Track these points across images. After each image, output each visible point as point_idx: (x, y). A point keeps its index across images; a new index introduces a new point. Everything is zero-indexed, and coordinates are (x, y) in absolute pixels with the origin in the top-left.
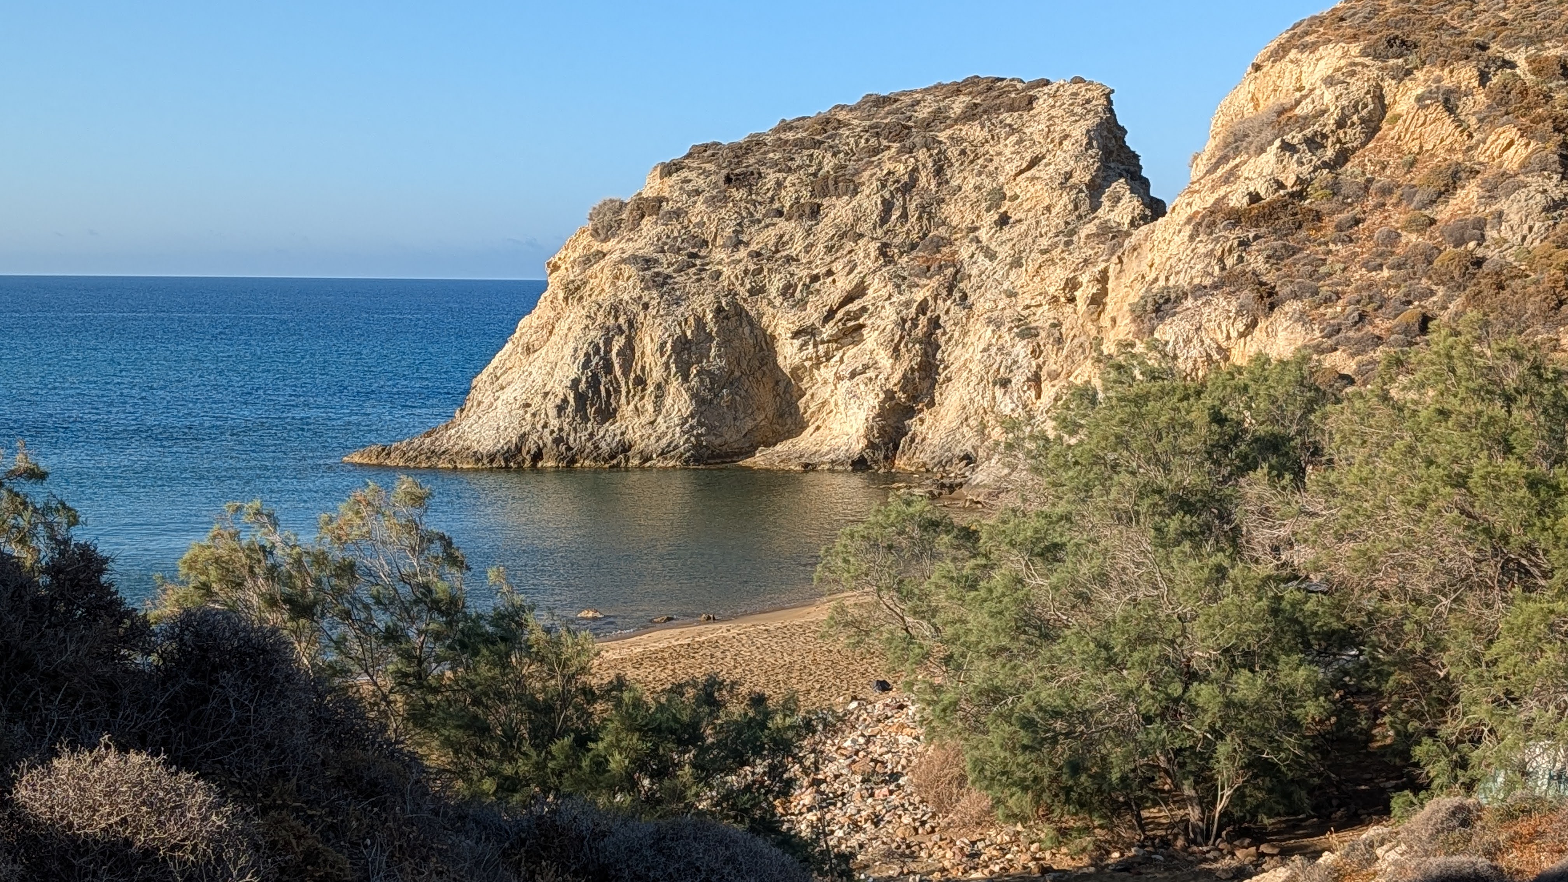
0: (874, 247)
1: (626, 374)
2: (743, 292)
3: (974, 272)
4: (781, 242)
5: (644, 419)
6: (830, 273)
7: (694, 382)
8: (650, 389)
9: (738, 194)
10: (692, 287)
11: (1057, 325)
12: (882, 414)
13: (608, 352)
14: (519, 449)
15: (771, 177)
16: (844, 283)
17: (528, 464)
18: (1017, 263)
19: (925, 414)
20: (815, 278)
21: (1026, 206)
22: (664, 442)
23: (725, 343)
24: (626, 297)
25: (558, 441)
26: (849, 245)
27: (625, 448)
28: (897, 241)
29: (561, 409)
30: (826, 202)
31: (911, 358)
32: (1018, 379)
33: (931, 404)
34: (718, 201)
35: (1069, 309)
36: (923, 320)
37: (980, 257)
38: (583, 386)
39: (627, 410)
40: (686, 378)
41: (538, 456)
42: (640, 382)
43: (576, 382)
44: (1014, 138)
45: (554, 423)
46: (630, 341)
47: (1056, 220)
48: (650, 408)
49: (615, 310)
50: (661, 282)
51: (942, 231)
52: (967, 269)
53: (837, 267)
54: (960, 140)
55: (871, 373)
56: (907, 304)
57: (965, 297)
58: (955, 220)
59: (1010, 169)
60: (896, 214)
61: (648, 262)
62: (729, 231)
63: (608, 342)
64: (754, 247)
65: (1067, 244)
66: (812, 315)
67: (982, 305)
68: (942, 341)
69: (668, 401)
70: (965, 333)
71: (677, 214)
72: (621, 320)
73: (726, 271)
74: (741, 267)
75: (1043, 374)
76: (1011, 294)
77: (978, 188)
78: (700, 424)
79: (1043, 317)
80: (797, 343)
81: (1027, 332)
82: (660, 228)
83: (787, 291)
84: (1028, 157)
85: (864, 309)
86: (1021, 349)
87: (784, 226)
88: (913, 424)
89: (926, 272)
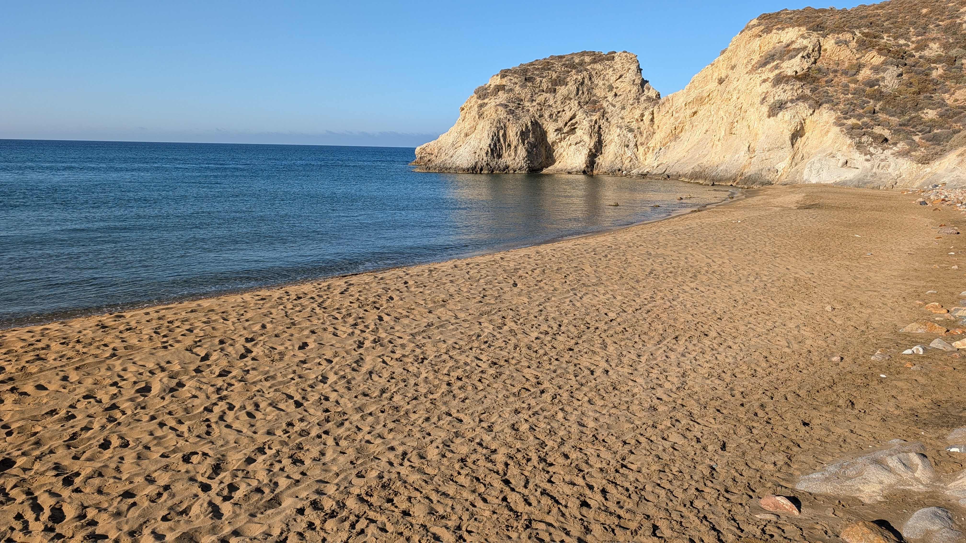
0: (576, 102)
1: (505, 143)
2: (537, 116)
3: (609, 111)
4: (546, 100)
5: (512, 158)
6: (564, 111)
7: (526, 146)
8: (513, 147)
9: (529, 84)
10: (522, 114)
11: (639, 128)
12: (589, 156)
13: (498, 135)
14: (475, 167)
15: (538, 79)
16: (569, 114)
17: (479, 172)
18: (623, 108)
19: (600, 156)
20: (559, 112)
21: (622, 90)
22: (519, 165)
23: (533, 133)
24: (501, 117)
25: (487, 164)
26: (568, 102)
27: (507, 167)
28: (582, 101)
29: (487, 154)
30: (557, 88)
31: (595, 139)
32: (632, 145)
33: (601, 153)
34: (523, 86)
35: (641, 123)
36: (597, 126)
37: (610, 106)
38: (492, 146)
39: (505, 155)
40: (524, 145)
41: (481, 170)
42: (509, 145)
43: (490, 145)
44: (612, 69)
45: (485, 158)
46: (505, 131)
47: (633, 95)
48: (513, 154)
49: (499, 121)
50: (511, 112)
51: (595, 98)
52: (607, 110)
53: (566, 108)
54: (594, 69)
55: (582, 143)
56: (591, 121)
57: (607, 119)
58: (598, 95)
59: (613, 78)
60: (580, 92)
61: (506, 106)
62: (529, 96)
63: (498, 132)
64: (537, 102)
65: (638, 102)
66: (560, 124)
67: (613, 121)
68: (602, 133)
69: (519, 152)
70: (610, 131)
71: (511, 90)
72: (502, 124)
73: (531, 109)
74: (535, 108)
75: (638, 143)
76: (622, 118)
77: (604, 84)
78: (528, 160)
79: (634, 125)
80: (556, 133)
81: (631, 130)
82: (506, 95)
83: (551, 116)
84: (619, 75)
85: (576, 122)
86: (630, 135)
87: (545, 95)
88: (597, 159)
89: (594, 111)
